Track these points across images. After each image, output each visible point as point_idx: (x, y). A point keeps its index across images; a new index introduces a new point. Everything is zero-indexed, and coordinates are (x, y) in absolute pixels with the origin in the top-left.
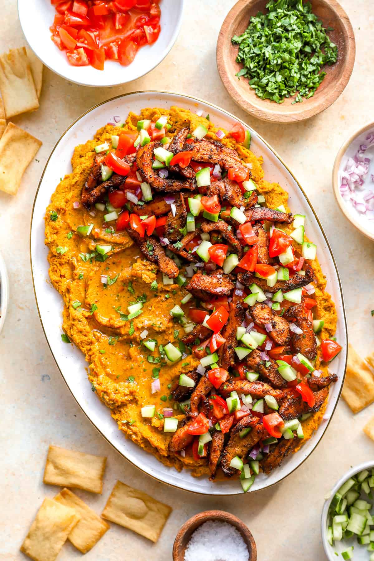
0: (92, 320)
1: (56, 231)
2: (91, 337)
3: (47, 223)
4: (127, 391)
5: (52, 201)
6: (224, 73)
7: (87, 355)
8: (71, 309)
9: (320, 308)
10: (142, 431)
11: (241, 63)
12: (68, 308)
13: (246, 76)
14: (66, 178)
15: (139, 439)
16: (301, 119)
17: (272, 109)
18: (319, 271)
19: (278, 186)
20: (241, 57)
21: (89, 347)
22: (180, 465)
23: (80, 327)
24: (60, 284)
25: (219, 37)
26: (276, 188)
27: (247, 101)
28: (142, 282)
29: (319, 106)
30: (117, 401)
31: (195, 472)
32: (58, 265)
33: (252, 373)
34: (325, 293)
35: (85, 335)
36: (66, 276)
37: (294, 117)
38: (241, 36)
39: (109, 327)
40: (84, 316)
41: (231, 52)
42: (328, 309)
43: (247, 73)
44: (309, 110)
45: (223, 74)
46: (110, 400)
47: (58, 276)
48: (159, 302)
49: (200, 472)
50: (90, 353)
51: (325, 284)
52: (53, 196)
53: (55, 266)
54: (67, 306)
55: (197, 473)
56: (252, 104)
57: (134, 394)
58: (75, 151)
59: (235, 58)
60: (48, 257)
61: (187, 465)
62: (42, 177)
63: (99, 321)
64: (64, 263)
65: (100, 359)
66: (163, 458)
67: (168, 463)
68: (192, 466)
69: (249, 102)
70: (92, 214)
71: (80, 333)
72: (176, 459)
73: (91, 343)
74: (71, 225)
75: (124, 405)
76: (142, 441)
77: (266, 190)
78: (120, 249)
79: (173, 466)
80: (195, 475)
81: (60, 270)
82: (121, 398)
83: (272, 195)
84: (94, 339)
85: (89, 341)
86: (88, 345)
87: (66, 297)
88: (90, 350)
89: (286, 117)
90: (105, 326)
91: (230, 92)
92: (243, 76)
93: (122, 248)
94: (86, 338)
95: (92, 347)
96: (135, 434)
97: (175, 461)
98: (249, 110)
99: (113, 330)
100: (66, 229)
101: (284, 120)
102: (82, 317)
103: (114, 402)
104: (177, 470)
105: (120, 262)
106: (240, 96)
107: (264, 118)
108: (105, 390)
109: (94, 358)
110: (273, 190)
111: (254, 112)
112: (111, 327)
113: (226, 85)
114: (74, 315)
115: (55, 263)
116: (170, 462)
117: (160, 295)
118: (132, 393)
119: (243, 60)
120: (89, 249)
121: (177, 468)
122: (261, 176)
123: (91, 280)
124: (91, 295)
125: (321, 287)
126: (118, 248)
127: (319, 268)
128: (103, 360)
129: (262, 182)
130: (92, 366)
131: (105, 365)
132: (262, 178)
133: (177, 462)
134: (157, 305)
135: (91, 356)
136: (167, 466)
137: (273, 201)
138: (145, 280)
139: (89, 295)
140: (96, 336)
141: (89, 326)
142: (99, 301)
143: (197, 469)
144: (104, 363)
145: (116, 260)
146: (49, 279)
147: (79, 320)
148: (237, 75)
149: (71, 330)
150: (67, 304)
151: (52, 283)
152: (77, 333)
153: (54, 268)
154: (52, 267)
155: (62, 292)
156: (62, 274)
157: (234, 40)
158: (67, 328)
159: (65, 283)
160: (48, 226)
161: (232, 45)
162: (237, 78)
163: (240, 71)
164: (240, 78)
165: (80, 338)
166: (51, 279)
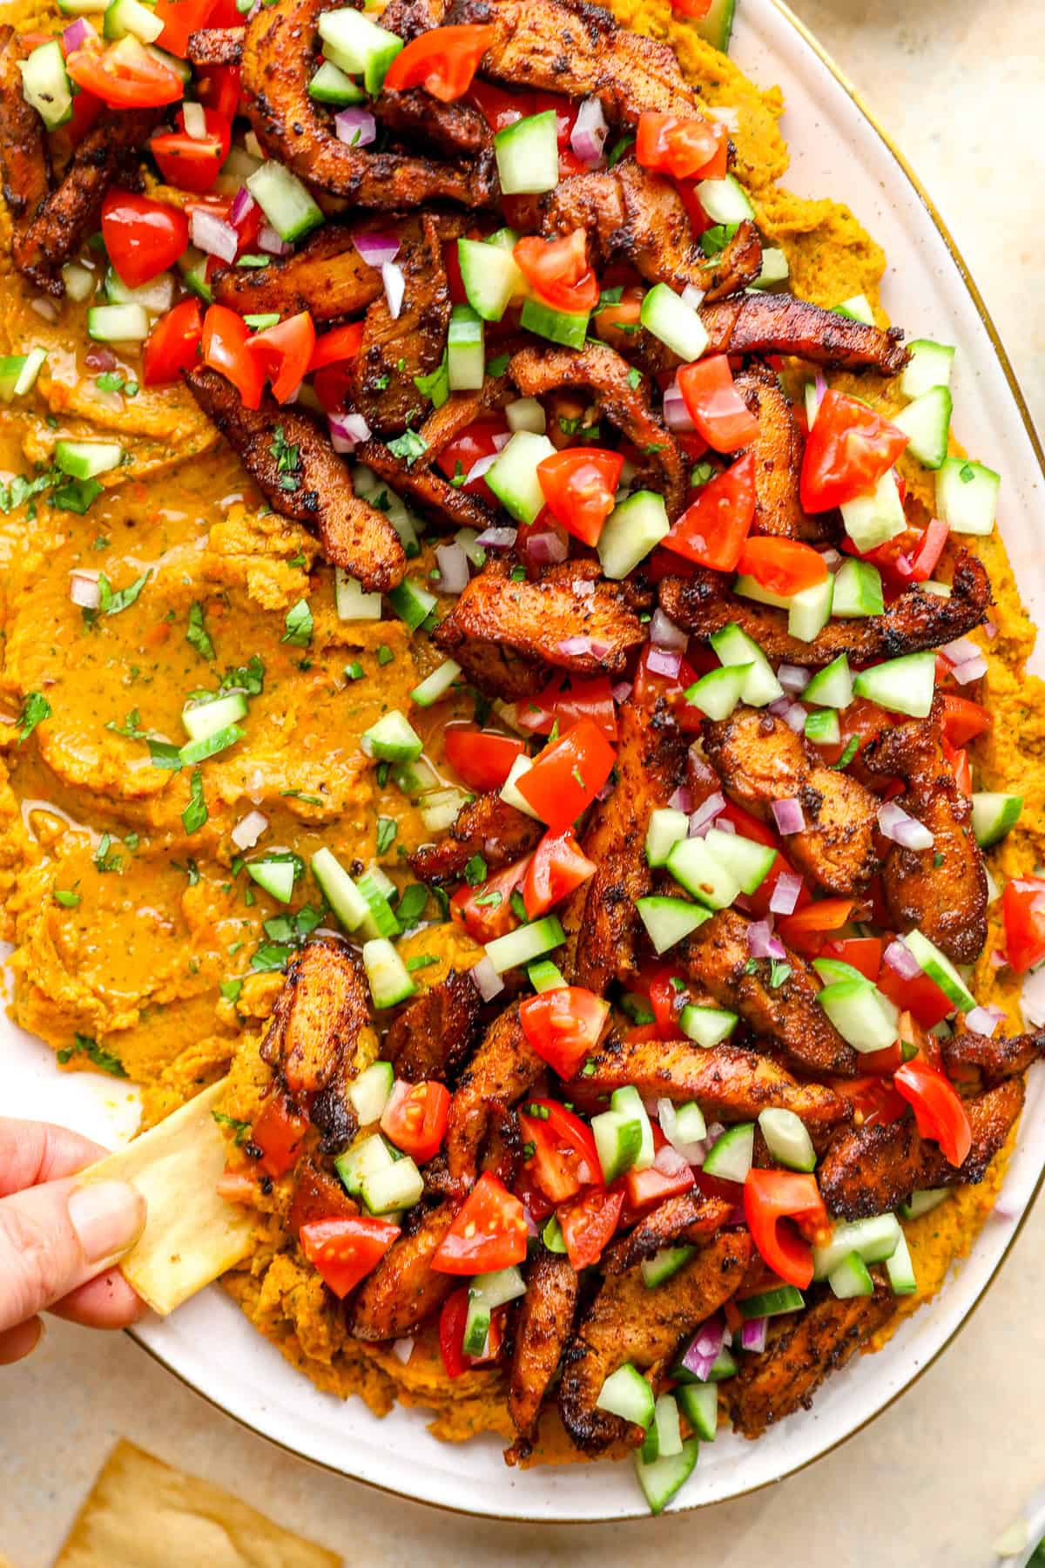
0: (22, 761)
2: (20, 835)
9: (1006, 744)
19: (845, 217)
21: (8, 879)
22: (384, 1389)
26: (837, 223)
28: (246, 604)
31: (448, 1421)
33: (709, 1008)
34: (1027, 680)
39: (96, 796)
42: (1037, 749)
48: (315, 695)
49: (470, 1423)
50: (13, 903)
51: (1030, 640)
55: (453, 1428)
61: (418, 1394)
63: (57, 766)
65: (53, 932)
67: (336, 1381)
68: (434, 1399)
70: (40, 306)
72: (367, 1364)
73: (18, 860)
77: (798, 225)
78: (157, 462)
79: (355, 1392)
80: (447, 1431)
83: (821, 249)
84: (31, 843)
85: (10, 848)
86: (7, 867)
88: (14, 888)
90: (85, 788)
93: (168, 460)
95: (23, 877)
97: (364, 1371)
99: (119, 807)
104: (370, 1408)
105: (156, 521)
109: (28, 923)
110: (824, 229)
112: (109, 792)
116: (341, 1380)
117: (324, 664)
120: (23, 456)
121: (371, 1402)
122: (775, 167)
123: (28, 589)
124: (24, 657)
125: (1013, 656)
126: (151, 458)
127: (1008, 575)
128: (69, 933)
129: (779, 192)
130: (22, 957)
131: (75, 956)
132: (780, 173)
133: (372, 1377)
134: (309, 709)
135: (15, 914)
136: (328, 1392)
137: (822, 276)
138: (260, 595)
139: (17, 653)
140: (43, 832)
141: (14, 788)
142: (59, 681)
143: (454, 1409)
144: (71, 947)
145: (141, 507)
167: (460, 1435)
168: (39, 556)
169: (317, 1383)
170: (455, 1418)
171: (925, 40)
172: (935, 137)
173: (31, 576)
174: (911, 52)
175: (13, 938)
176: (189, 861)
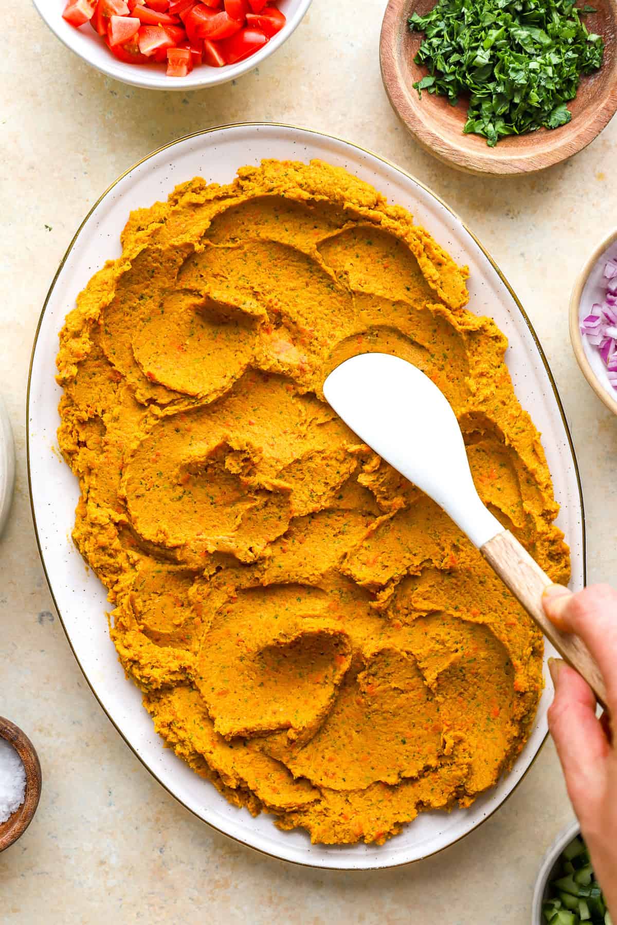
0: (125, 529)
1: (76, 360)
2: (121, 559)
3: (63, 343)
4: (174, 666)
5: (77, 305)
6: (393, 78)
7: (111, 590)
8: (90, 503)
9: (543, 555)
10: (194, 739)
11: (425, 65)
12: (87, 502)
13: (432, 90)
14: (109, 265)
15: (186, 752)
16: (531, 169)
17: (479, 150)
18: (547, 487)
19: (491, 324)
20: (425, 54)
21: (115, 578)
22: (257, 805)
23: (103, 539)
24: (75, 456)
25: (385, 14)
26: (488, 327)
27: (434, 132)
28: (223, 469)
29: (564, 146)
30: (155, 680)
31: (283, 821)
32: (75, 422)
34: (553, 528)
35: (111, 555)
36: (88, 443)
37: (517, 164)
38: (427, 16)
39: (155, 546)
40: (112, 520)
41: (407, 44)
42: (557, 557)
43: (434, 85)
44: (545, 154)
45: (391, 80)
46: (142, 677)
47: (74, 444)
48: (251, 510)
49: (292, 822)
50: (116, 588)
51: (556, 512)
52: (81, 296)
53: (70, 424)
54: (85, 499)
55: (285, 824)
56: (441, 137)
57: (188, 671)
58: (132, 218)
59: (414, 56)
60: (59, 406)
61: (272, 809)
62: (64, 260)
63: (138, 532)
64: (87, 420)
65: (132, 601)
66: (227, 791)
67: (237, 800)
68: (277, 811)
69: (438, 135)
71: (101, 551)
72: (250, 794)
73: (120, 570)
74: (106, 353)
75: (167, 688)
76: (192, 757)
77: (470, 328)
78: (191, 407)
79: (245, 805)
80: (282, 825)
81: (78, 432)
82: (165, 676)
83: (481, 338)
84: (126, 565)
85: (117, 565)
86: (114, 573)
87: (84, 482)
88: (117, 582)
89: (504, 164)
90: (150, 542)
91: (401, 114)
92: (426, 89)
93: (196, 405)
94: (112, 561)
95: (121, 577)
96: (182, 742)
97: (249, 797)
98: (436, 148)
99: (163, 552)
100: (98, 359)
101: (498, 170)
102: (108, 521)
103: (150, 681)
104: (251, 813)
105: (189, 430)
106: (420, 122)
107: (463, 164)
108: (136, 658)
109: (122, 597)
110: (483, 330)
111: (445, 153)
112: (161, 545)
113: (395, 100)
114: (93, 516)
115: (70, 417)
116: (240, 800)
117: (255, 497)
118: (183, 670)
119: (429, 59)
120: (135, 399)
121: (251, 810)
122: (463, 302)
123: (132, 456)
124: (129, 484)
125: (548, 517)
126: (189, 404)
127: (549, 483)
128: (139, 604)
129: (464, 312)
130: (117, 611)
131: (140, 612)
132: (464, 304)
133: (252, 800)
134: (247, 516)
135: (117, 593)
136: (234, 805)
137: (480, 349)
138: (230, 468)
139: (126, 483)
140: (131, 560)
141: (120, 539)
142: (143, 495)
143: (286, 816)
144: (139, 609)
145: (183, 425)
146: (56, 446)
147: (102, 527)
148: (416, 87)
149: (87, 542)
150: (85, 494)
151: (62, 454)
152: (95, 550)
153: (68, 426)
154: (64, 425)
155: (78, 471)
156: (82, 438)
157: (413, 22)
158: (79, 539)
159: (85, 457)
160: (63, 350)
161: (408, 30)
162: (415, 91)
163: (422, 80)
164: (422, 92)
165: (102, 560)
166: (61, 447)
167: (288, 828)
168: (138, 443)
169: (228, 800)
170: (286, 820)
171: (519, 213)
172: (522, 255)
173: (135, 451)
174: (512, 218)
175: (115, 603)
176: (192, 576)
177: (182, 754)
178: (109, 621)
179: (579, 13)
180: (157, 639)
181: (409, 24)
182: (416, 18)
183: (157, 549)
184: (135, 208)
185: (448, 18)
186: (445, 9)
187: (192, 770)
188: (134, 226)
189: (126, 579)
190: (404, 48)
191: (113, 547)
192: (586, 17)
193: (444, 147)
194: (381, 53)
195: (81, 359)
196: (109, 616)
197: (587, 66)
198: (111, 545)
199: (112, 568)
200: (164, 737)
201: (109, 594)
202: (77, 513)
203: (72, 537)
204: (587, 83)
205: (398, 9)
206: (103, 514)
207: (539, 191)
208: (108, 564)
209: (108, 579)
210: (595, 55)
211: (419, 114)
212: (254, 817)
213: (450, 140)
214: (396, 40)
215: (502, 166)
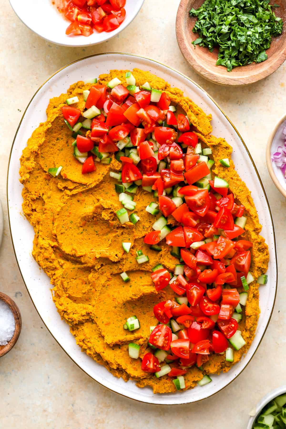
0: (56, 249)
1: (28, 171)
2: (55, 264)
3: (22, 163)
4: (84, 312)
5: (28, 145)
6: (182, 40)
7: (52, 278)
8: (40, 238)
9: (255, 250)
10: (95, 347)
11: (198, 33)
12: (38, 237)
13: (201, 45)
14: (41, 125)
15: (92, 353)
16: (248, 83)
17: (223, 74)
18: (255, 217)
19: (224, 141)
20: (198, 28)
21: (53, 272)
22: (127, 376)
23: (46, 255)
24: (31, 216)
25: (178, 9)
26: (222, 143)
27: (201, 65)
28: (101, 218)
29: (264, 72)
30: (75, 320)
31: (140, 383)
32: (30, 200)
35: (51, 262)
36: (37, 210)
37: (241, 81)
38: (198, 10)
39: (71, 256)
40: (50, 245)
41: (189, 23)
42: (262, 250)
43: (202, 42)
44: (255, 76)
46: (69, 319)
47: (30, 210)
48: (115, 236)
49: (144, 383)
50: (54, 277)
51: (260, 229)
52: (29, 140)
53: (28, 202)
56: (205, 68)
57: (90, 314)
58: (51, 102)
59: (192, 29)
60: (22, 193)
61: (134, 378)
62: (20, 124)
63: (63, 250)
64: (35, 199)
65: (62, 283)
66: (112, 370)
67: (117, 374)
68: (137, 379)
69: (203, 67)
71: (46, 260)
73: (55, 269)
74: (42, 167)
75: (81, 323)
76: (95, 355)
77: (214, 144)
78: (84, 189)
79: (121, 377)
80: (139, 385)
81: (31, 205)
82: (79, 318)
83: (219, 148)
84: (58, 266)
85: (54, 267)
86: (53, 270)
87: (36, 228)
88: (54, 274)
89: (235, 80)
90: (69, 254)
91: (186, 57)
92: (198, 44)
93: (86, 189)
94: (51, 265)
95: (56, 272)
96: (90, 348)
97: (123, 372)
98: (202, 73)
99: (75, 259)
100: (39, 169)
101: (232, 83)
102: (48, 246)
103: (73, 320)
104: (124, 380)
105: (84, 200)
106: (195, 61)
107: (215, 81)
108: (65, 310)
109: (57, 282)
110: (220, 144)
111: (207, 76)
112: (74, 256)
113: (183, 50)
114: (41, 244)
115: (28, 198)
116: (119, 374)
117: (117, 230)
118: (88, 314)
119: (199, 30)
120: (58, 187)
121: (124, 379)
122: (209, 132)
123: (58, 215)
124: (57, 228)
125: (257, 232)
126: (83, 188)
127: (256, 215)
128: (65, 284)
129: (210, 136)
130: (55, 288)
131: (66, 288)
133: (124, 374)
134: (114, 239)
135: (54, 279)
136: (116, 377)
137: (219, 154)
138: (104, 217)
139: (56, 228)
140: (60, 263)
141: (55, 254)
142: (64, 233)
143: (141, 381)
144: (66, 286)
145: (81, 198)
146: (22, 212)
147: (46, 249)
148: (193, 43)
149: (39, 256)
150: (37, 234)
151: (25, 215)
152: (44, 260)
153: (27, 203)
154: (25, 202)
155: (33, 223)
156: (34, 208)
157: (192, 13)
158: (35, 255)
159: (35, 216)
160: (22, 167)
161: (190, 16)
162: (193, 45)
163: (196, 40)
164: (196, 46)
165: (46, 264)
166: (24, 212)
167: (142, 386)
168: (60, 208)
169: (113, 374)
170: (141, 383)
171: (243, 102)
172: (245, 122)
173: (59, 212)
174: (240, 105)
175: (54, 284)
176: (89, 269)
177: (90, 354)
178: (52, 293)
179: (271, 7)
180: (75, 300)
181: (190, 13)
182: (193, 11)
183: (72, 258)
184: (52, 97)
185: (209, 10)
186: (207, 6)
187: (95, 361)
188: (52, 105)
189: (59, 273)
190: (187, 25)
191: (51, 258)
192: (274, 9)
193: (206, 72)
194: (176, 28)
195: (31, 170)
196: (52, 291)
197: (275, 33)
198: (50, 257)
199: (51, 268)
200: (81, 347)
201: (51, 280)
202: (34, 243)
203: (32, 255)
204: (275, 41)
205: (184, 7)
206: (46, 243)
207: (252, 92)
208: (50, 266)
209: (50, 273)
210: (279, 27)
211: (194, 57)
212: (126, 382)
213: (209, 69)
214: (183, 22)
215: (234, 82)
